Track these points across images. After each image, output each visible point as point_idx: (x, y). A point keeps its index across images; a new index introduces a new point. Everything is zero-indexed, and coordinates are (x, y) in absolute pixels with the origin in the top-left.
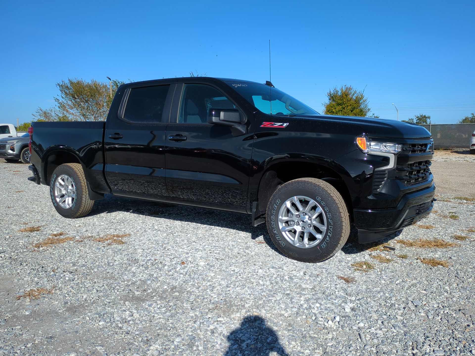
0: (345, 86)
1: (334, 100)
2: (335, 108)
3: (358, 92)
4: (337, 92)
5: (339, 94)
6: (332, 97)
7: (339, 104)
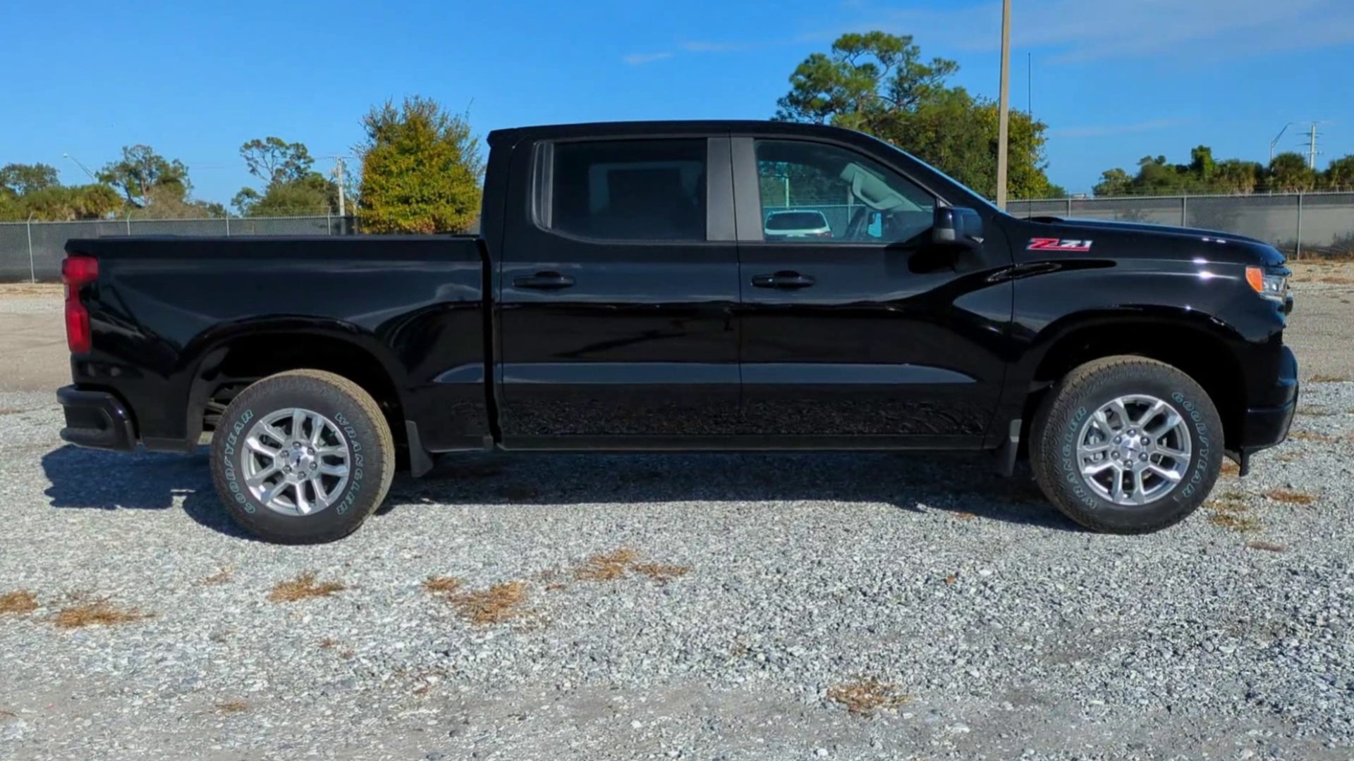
0: (417, 98)
1: (388, 139)
2: (395, 162)
3: (451, 117)
4: (393, 115)
5: (399, 120)
6: (382, 130)
7: (404, 151)
